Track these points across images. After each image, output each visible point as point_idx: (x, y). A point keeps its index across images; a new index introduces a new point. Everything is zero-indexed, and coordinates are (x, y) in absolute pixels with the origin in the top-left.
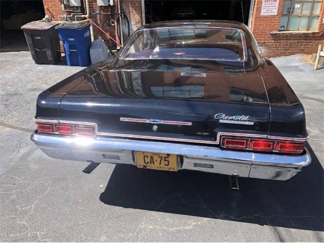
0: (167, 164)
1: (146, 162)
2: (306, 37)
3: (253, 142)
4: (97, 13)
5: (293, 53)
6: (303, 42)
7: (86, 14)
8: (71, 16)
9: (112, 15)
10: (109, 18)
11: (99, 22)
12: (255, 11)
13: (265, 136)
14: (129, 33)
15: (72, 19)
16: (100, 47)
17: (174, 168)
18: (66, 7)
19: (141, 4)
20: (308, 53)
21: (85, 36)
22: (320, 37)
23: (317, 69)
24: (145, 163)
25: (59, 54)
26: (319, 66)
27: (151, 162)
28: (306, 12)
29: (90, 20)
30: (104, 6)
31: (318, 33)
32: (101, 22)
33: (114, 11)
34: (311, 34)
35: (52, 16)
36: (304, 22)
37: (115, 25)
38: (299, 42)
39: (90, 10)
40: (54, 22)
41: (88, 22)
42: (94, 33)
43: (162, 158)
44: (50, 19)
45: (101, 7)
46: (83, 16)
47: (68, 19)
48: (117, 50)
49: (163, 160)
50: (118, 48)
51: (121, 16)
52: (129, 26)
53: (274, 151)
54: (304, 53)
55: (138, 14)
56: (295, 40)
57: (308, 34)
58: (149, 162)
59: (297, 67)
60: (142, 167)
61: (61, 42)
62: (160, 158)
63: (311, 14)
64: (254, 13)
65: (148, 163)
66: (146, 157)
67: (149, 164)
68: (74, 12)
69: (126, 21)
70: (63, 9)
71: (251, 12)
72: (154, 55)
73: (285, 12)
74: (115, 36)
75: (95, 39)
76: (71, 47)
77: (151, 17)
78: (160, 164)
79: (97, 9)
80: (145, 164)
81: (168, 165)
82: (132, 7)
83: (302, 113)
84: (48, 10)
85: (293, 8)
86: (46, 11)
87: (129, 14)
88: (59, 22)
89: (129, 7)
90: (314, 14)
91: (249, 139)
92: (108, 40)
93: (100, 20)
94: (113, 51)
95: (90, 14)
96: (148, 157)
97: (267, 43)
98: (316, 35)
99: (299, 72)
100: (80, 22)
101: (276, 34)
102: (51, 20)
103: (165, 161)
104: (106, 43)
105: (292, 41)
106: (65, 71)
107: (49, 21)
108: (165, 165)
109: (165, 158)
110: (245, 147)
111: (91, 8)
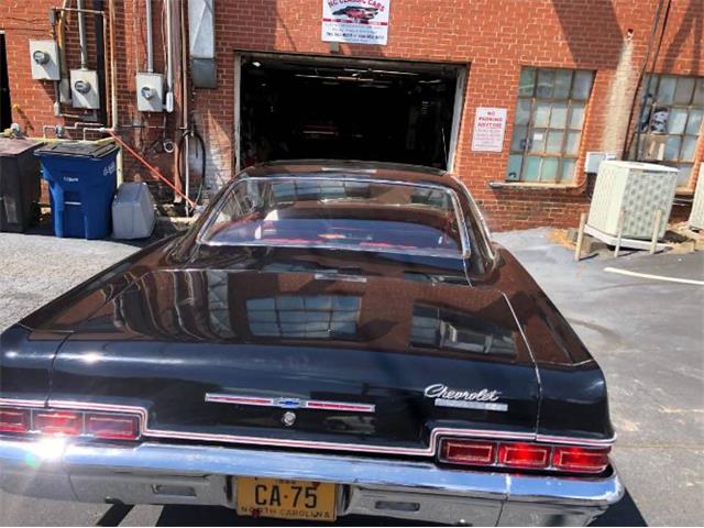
0: (311, 504)
1: (261, 500)
2: (555, 195)
3: (507, 449)
4: (135, 124)
5: (533, 226)
6: (549, 205)
7: (111, 126)
8: (75, 128)
9: (168, 131)
10: (161, 137)
11: (137, 144)
12: (461, 141)
13: (530, 436)
14: (204, 170)
15: (77, 135)
16: (136, 199)
17: (327, 514)
18: (62, 108)
19: (233, 113)
20: (560, 227)
21: (105, 174)
22: (580, 196)
23: (581, 260)
24: (257, 502)
25: (38, 208)
26: (584, 254)
27: (272, 500)
28: (554, 149)
29: (119, 138)
30: (151, 113)
31: (576, 189)
32: (142, 144)
33: (175, 122)
34: (563, 190)
35: (29, 125)
36: (550, 167)
37: (173, 153)
38: (542, 205)
39: (119, 118)
40: (33, 140)
41: (113, 143)
42: (123, 166)
43: (300, 489)
44: (23, 131)
45: (145, 113)
46: (102, 129)
47: (66, 133)
48: (176, 204)
49: (303, 492)
50: (178, 200)
51: (189, 134)
52: (204, 154)
53: (549, 468)
54: (553, 225)
55: (226, 133)
56: (535, 199)
57: (558, 189)
58: (269, 502)
59: (542, 253)
60: (249, 513)
61: (44, 183)
62: (297, 491)
63: (563, 152)
64: (460, 146)
65: (265, 502)
66: (261, 489)
67: (268, 505)
68: (81, 121)
69: (199, 146)
70: (57, 112)
71: (453, 143)
72: (266, 228)
73: (516, 147)
74: (172, 175)
75: (126, 179)
76: (67, 196)
77: (250, 137)
78: (295, 505)
79: (136, 116)
80: (256, 506)
81: (314, 506)
82: (215, 117)
83: (601, 383)
84: (20, 111)
85: (531, 141)
86: (15, 115)
87: (207, 132)
88: (44, 139)
89: (207, 116)
90: (568, 153)
91: (499, 443)
92: (155, 183)
93: (141, 140)
94: (165, 206)
95: (119, 125)
96: (265, 488)
97: (486, 202)
98: (573, 193)
99: (548, 265)
100: (96, 142)
101: (501, 187)
102: (25, 134)
103: (307, 495)
104: (150, 189)
105: (531, 202)
106: (49, 250)
107: (20, 135)
108: (307, 505)
109: (308, 489)
110: (488, 460)
111: (122, 113)
